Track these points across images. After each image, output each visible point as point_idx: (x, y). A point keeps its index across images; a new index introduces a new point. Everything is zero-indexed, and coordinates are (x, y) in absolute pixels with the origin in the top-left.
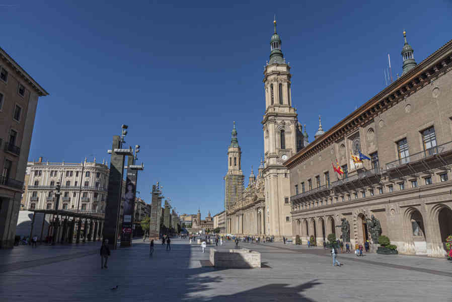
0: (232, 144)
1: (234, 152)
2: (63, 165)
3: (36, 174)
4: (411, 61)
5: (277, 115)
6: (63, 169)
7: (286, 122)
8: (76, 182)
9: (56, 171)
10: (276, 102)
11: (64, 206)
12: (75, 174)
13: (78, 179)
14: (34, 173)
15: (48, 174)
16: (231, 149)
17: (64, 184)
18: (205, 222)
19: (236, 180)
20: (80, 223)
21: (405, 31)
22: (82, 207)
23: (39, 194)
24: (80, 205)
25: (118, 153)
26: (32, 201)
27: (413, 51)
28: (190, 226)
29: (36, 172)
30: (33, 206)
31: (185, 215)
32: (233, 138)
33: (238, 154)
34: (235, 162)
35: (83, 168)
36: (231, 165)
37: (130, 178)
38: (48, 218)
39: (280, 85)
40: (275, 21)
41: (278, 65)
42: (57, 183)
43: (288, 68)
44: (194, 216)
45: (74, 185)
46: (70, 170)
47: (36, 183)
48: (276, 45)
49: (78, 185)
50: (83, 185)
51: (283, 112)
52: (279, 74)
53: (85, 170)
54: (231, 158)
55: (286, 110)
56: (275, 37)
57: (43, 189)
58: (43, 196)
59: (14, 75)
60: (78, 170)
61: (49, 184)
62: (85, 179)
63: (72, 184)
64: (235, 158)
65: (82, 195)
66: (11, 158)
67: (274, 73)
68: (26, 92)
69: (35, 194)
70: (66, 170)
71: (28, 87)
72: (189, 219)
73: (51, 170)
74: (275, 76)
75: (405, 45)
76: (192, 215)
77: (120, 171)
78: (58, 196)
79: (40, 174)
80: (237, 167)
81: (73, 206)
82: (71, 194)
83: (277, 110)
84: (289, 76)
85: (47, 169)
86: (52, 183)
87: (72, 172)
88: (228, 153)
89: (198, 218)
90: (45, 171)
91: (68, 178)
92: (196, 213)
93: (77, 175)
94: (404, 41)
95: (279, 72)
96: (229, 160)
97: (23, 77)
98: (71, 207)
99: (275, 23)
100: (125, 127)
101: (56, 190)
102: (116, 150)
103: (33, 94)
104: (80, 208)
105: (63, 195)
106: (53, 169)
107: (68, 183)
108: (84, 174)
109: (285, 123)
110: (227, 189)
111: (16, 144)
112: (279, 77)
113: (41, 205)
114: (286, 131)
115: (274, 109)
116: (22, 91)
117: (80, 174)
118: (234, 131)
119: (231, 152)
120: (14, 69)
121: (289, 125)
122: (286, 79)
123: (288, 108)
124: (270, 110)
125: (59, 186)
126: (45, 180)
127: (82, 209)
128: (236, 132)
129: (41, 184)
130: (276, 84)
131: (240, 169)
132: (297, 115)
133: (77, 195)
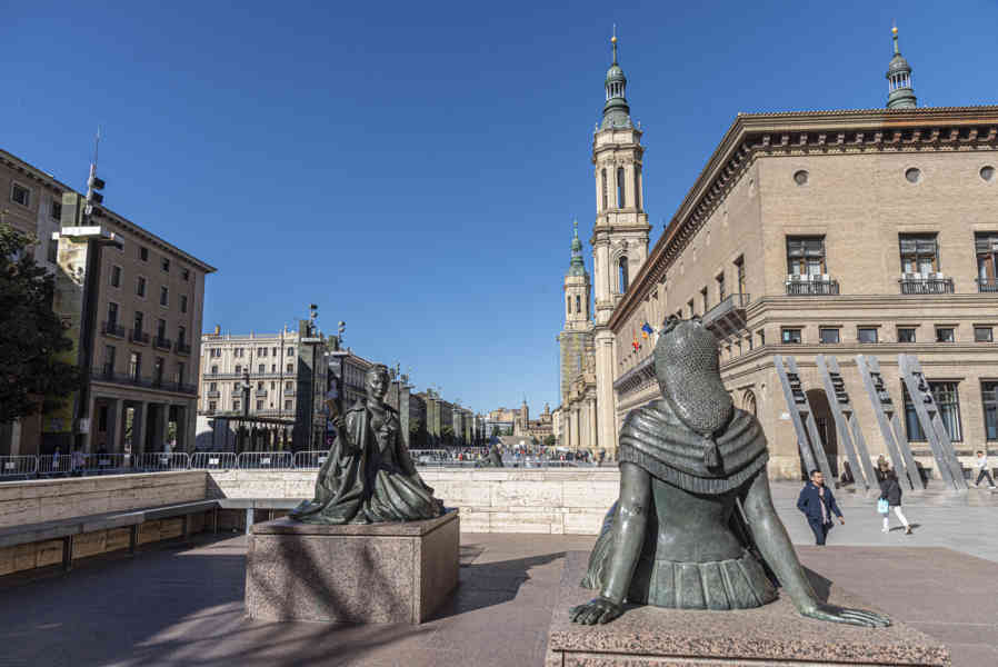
0: (573, 269)
1: (575, 285)
2: (251, 338)
3: (212, 355)
4: (902, 94)
5: (612, 230)
6: (252, 345)
7: (630, 241)
8: (274, 366)
9: (242, 349)
10: (613, 203)
11: (259, 405)
12: (270, 352)
13: (277, 360)
14: (209, 353)
15: (230, 354)
16: (570, 280)
17: (255, 369)
18: (539, 424)
19: (582, 343)
20: (276, 431)
21: (897, 26)
22: (286, 405)
23: (220, 387)
24: (283, 404)
25: (307, 343)
26: (210, 397)
27: (910, 71)
28: (510, 433)
29: (213, 350)
30: (213, 406)
31: (501, 411)
32: (574, 256)
33: (583, 288)
34: (578, 305)
35: (283, 342)
36: (570, 312)
37: (333, 369)
38: (233, 426)
39: (620, 171)
40: (613, 39)
41: (615, 131)
42: (245, 370)
43: (637, 134)
44: (516, 412)
45: (270, 370)
46: (263, 346)
47: (215, 369)
48: (614, 88)
49: (277, 369)
50: (285, 370)
51: (624, 224)
52: (617, 148)
53: (287, 346)
54: (569, 298)
55: (631, 219)
56: (613, 72)
57: (226, 378)
58: (226, 390)
59: (176, 260)
60: (275, 345)
61: (234, 371)
62: (287, 360)
63: (268, 369)
64: (578, 298)
65: (284, 386)
66: (182, 360)
67: (607, 148)
68: (191, 275)
69: (213, 387)
70: (258, 346)
71: (193, 270)
72: (508, 417)
73: (234, 346)
74: (611, 153)
75: (895, 56)
76: (514, 411)
77: (311, 367)
78: (247, 391)
79: (219, 355)
80: (583, 315)
81: (272, 405)
82: (267, 386)
83: (613, 220)
84: (638, 152)
85: (228, 346)
86: (238, 368)
87: (266, 349)
88: (565, 287)
89: (523, 416)
90: (225, 349)
91: (262, 360)
92: (520, 406)
93: (274, 355)
94: (893, 49)
95: (618, 145)
96: (567, 302)
97: (185, 260)
98: (269, 407)
99: (615, 42)
100: (314, 307)
101: (245, 381)
102: (303, 340)
103: (199, 274)
104: (283, 408)
105: (256, 387)
106: (238, 346)
107: (262, 367)
108: (285, 352)
109: (627, 243)
110: (565, 361)
111: (186, 342)
112: (617, 154)
113: (225, 405)
114: (630, 258)
115: (608, 218)
116: (186, 276)
117: (278, 352)
118: (575, 241)
119: (571, 285)
120: (175, 255)
121: (636, 246)
122: (632, 156)
123: (634, 215)
124: (601, 222)
125: (247, 375)
126: (227, 364)
127: (286, 408)
128: (580, 243)
129: (221, 370)
130: (611, 170)
131: (588, 319)
132: (651, 227)
133: (277, 386)
